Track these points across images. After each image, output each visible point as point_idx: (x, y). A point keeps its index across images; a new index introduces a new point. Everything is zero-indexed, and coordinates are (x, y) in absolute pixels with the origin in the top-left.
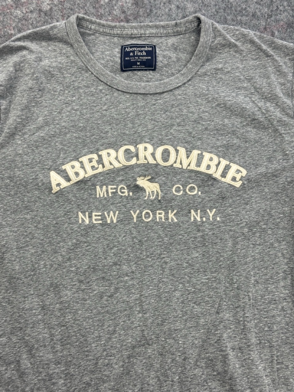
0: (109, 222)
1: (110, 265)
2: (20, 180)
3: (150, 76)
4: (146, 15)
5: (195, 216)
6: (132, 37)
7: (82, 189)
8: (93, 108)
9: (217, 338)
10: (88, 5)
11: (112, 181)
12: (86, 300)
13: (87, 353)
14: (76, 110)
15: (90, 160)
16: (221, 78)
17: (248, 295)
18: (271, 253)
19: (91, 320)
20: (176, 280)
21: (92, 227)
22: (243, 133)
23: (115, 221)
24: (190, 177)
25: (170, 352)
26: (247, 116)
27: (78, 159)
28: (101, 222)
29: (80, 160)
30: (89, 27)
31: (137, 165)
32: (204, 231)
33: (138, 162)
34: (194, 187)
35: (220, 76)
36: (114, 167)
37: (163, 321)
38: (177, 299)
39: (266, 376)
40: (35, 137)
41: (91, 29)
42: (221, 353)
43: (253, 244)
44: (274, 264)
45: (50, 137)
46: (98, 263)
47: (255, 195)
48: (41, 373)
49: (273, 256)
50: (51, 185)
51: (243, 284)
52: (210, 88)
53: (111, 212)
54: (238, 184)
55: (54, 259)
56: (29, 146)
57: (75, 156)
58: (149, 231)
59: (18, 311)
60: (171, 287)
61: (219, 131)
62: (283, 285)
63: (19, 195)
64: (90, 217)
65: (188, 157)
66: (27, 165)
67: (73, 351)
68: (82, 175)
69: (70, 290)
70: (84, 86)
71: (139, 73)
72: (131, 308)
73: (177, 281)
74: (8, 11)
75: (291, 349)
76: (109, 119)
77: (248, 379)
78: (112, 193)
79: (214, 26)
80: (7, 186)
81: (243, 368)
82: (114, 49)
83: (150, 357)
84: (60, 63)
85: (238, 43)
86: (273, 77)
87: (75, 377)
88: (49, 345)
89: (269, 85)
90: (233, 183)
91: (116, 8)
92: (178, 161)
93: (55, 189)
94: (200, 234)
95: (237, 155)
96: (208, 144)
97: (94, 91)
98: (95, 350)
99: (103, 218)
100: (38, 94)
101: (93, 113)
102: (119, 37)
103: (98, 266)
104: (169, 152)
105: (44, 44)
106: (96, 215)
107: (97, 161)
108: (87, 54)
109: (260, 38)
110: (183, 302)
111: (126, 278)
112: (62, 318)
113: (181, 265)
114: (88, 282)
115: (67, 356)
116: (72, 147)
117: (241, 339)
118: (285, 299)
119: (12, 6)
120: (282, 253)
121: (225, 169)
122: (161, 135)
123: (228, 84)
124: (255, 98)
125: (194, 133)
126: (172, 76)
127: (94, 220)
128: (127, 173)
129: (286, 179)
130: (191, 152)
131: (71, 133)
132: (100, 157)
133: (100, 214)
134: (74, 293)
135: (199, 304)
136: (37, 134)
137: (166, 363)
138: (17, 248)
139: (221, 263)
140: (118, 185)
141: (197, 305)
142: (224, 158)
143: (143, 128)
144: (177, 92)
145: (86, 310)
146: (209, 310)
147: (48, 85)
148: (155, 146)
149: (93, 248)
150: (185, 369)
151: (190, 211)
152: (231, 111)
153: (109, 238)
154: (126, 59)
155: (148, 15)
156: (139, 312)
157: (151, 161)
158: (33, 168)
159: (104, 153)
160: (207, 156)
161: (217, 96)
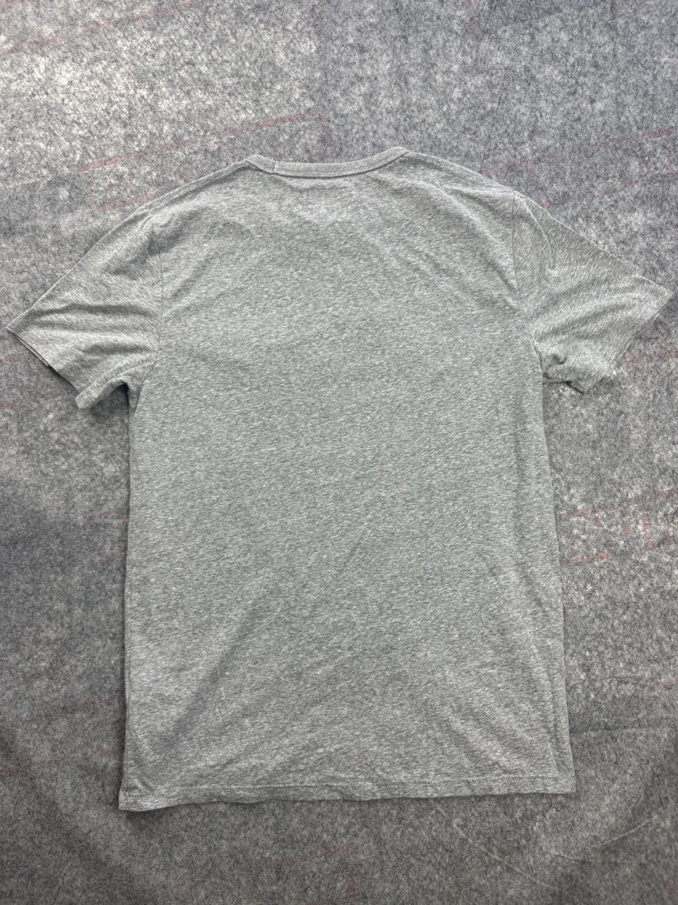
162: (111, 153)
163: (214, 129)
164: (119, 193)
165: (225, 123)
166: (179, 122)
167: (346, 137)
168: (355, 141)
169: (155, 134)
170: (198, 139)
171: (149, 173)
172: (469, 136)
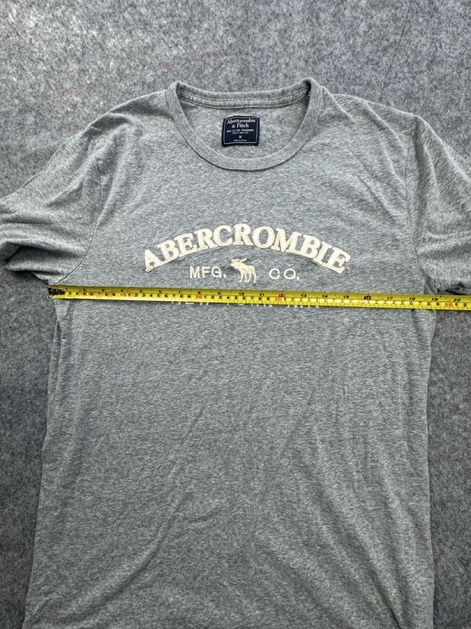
1: (200, 348)
2: (116, 258)
3: (252, 152)
4: (251, 85)
6: (235, 109)
7: (176, 269)
8: (191, 185)
9: (306, 430)
10: (192, 76)
11: (206, 262)
12: (175, 381)
13: (173, 433)
14: (174, 188)
15: (185, 240)
16: (327, 155)
17: (343, 389)
18: (371, 345)
19: (179, 401)
20: (267, 367)
21: (184, 308)
22: (349, 214)
23: (207, 304)
24: (288, 261)
25: (257, 440)
26: (354, 197)
28: (193, 303)
29: (175, 239)
30: (191, 99)
31: (233, 247)
32: (300, 318)
33: (234, 244)
34: (292, 272)
35: (327, 152)
36: (209, 248)
37: (252, 409)
38: (268, 387)
40: (133, 215)
41: (193, 100)
42: (310, 446)
43: (353, 335)
44: (375, 357)
45: (147, 215)
46: (188, 345)
47: (359, 283)
48: (129, 447)
49: (374, 349)
51: (339, 376)
52: (316, 166)
54: (340, 270)
55: (146, 338)
56: (126, 225)
57: (171, 235)
58: (242, 315)
59: (110, 387)
60: (262, 374)
61: (324, 211)
62: (382, 379)
63: (114, 272)
65: (287, 239)
66: (124, 243)
67: (160, 429)
69: (160, 370)
70: (184, 162)
71: (241, 148)
72: (219, 392)
73: (269, 369)
74: (113, 84)
75: (386, 447)
76: (207, 197)
77: (336, 473)
78: (206, 274)
79: (325, 93)
80: (102, 263)
81: (332, 462)
82: (216, 122)
83: (236, 443)
84: (160, 137)
85: (349, 115)
86: (386, 153)
87: (160, 455)
88: (137, 421)
89: (382, 162)
90: (335, 269)
91: (220, 78)
92: (277, 243)
93: (149, 268)
94: (296, 321)
95: (340, 239)
96: (310, 227)
97: (194, 167)
98: (181, 431)
100: (138, 170)
101: (191, 191)
102: (221, 109)
103: (188, 348)
104: (267, 234)
105: (146, 118)
107: (192, 241)
108: (187, 126)
109: (375, 108)
110: (273, 390)
111: (216, 362)
112: (151, 397)
113: (274, 352)
114: (178, 363)
115: (154, 433)
116: (169, 226)
117: (333, 432)
118: (384, 394)
119: (116, 79)
120: (384, 346)
121: (327, 253)
122: (260, 215)
123: (335, 161)
124: (365, 176)
125: (295, 214)
126: (274, 151)
128: (221, 254)
129: (395, 267)
130: (290, 234)
131: (168, 211)
132: (195, 236)
134: (163, 373)
135: (290, 393)
136: (135, 212)
138: (110, 325)
139: (316, 353)
140: (211, 267)
141: (287, 394)
142: (326, 241)
143: (242, 207)
144: (279, 169)
146: (300, 400)
147: (148, 162)
148: (253, 226)
149: (184, 329)
152: (337, 190)
153: (200, 320)
154: (228, 131)
155: (253, 85)
156: (227, 397)
157: (248, 242)
158: (129, 246)
159: (199, 233)
160: (308, 239)
161: (322, 174)
162: (67, 86)
163: (151, 63)
164: (73, 119)
165: (159, 58)
166: (122, 58)
167: (261, 69)
168: (269, 73)
169: (102, 69)
170: (138, 73)
171: (98, 102)
172: (371, 66)
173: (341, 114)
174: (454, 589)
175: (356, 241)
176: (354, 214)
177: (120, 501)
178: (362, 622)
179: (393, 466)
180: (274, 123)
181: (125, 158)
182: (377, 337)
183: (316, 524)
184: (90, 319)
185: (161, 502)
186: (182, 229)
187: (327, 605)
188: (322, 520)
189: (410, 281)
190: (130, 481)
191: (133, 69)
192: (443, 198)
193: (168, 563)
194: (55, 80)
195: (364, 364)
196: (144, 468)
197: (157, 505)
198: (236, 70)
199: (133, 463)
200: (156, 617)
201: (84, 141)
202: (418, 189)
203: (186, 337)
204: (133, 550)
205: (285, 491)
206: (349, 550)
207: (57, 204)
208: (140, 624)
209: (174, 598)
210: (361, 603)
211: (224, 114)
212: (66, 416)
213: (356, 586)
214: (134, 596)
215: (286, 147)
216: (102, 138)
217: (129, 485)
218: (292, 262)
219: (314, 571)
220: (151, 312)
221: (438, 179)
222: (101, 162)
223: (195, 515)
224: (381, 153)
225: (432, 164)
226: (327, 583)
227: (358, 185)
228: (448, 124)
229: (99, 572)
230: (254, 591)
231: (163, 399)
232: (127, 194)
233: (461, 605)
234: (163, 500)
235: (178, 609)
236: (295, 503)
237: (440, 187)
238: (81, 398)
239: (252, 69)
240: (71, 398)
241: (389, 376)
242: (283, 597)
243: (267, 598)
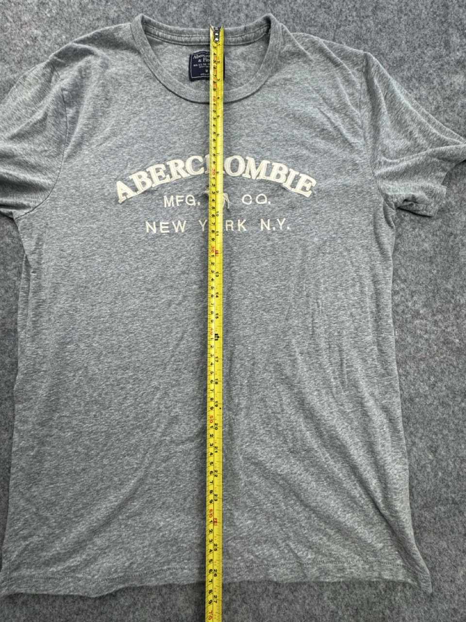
0: (177, 231)
2: (86, 190)
5: (265, 226)
6: (200, 45)
7: (150, 199)
8: (161, 118)
9: (285, 344)
11: (180, 191)
12: (154, 308)
13: (155, 359)
14: (144, 121)
15: (158, 170)
16: (290, 89)
17: (317, 302)
18: (340, 261)
19: (159, 327)
20: (245, 288)
21: (159, 236)
22: (313, 143)
23: (183, 230)
24: (259, 187)
26: (316, 127)
27: (145, 169)
28: (168, 231)
29: (147, 170)
30: (157, 34)
31: (205, 175)
32: (273, 240)
33: (207, 173)
34: (263, 197)
35: (289, 86)
36: (182, 177)
39: (334, 378)
40: (102, 148)
41: (158, 36)
42: (290, 358)
43: (323, 253)
44: (343, 272)
45: (117, 147)
46: (166, 272)
48: (109, 378)
49: (342, 264)
50: (117, 195)
51: (313, 291)
52: (280, 99)
53: (179, 222)
54: (308, 194)
55: (122, 268)
56: (96, 157)
57: (142, 166)
59: (86, 319)
61: (289, 141)
62: (352, 292)
63: (85, 205)
64: (158, 227)
65: (257, 168)
66: (94, 175)
67: (141, 357)
68: (149, 185)
69: (138, 298)
70: (152, 95)
71: (208, 82)
73: (246, 289)
74: (75, 18)
75: (359, 353)
76: (177, 129)
77: (315, 381)
78: (180, 203)
79: (284, 30)
80: (72, 195)
81: (311, 372)
82: (182, 57)
84: (127, 71)
85: (307, 52)
86: (342, 87)
87: (143, 382)
88: (117, 351)
89: (339, 95)
90: (303, 193)
91: (184, 16)
92: (247, 171)
93: (122, 199)
94: (270, 243)
95: (306, 165)
96: (277, 155)
97: (162, 100)
98: (163, 356)
99: (171, 227)
100: (105, 103)
101: (161, 123)
102: (187, 46)
103: (166, 275)
104: (238, 163)
105: (111, 52)
106: (163, 225)
107: (164, 171)
108: (154, 59)
109: (330, 46)
110: (252, 310)
112: (130, 326)
113: (251, 273)
114: (156, 291)
115: (135, 362)
116: (140, 157)
117: (310, 344)
118: (354, 305)
119: (78, 13)
120: (351, 262)
121: (295, 179)
122: (230, 145)
123: (297, 95)
124: (325, 108)
125: (263, 143)
126: (240, 86)
127: (161, 230)
128: (194, 183)
129: (356, 189)
130: (260, 162)
131: (138, 143)
132: (167, 166)
133: (168, 223)
134: (142, 302)
135: (268, 311)
136: (104, 145)
137: (235, 368)
138: (83, 257)
139: (291, 271)
140: (185, 195)
141: (266, 312)
142: (293, 168)
144: (245, 102)
145: (154, 318)
146: (278, 316)
147: (116, 95)
148: (225, 157)
149: (161, 257)
150: (254, 373)
151: (259, 220)
152: (300, 121)
153: (177, 248)
154: (194, 66)
158: (99, 178)
159: (171, 164)
160: (276, 166)
161: (286, 106)
173: (299, 51)
174: (426, 474)
175: (321, 167)
176: (317, 142)
177: (102, 432)
178: (347, 515)
179: (366, 370)
180: (238, 59)
181: (91, 91)
182: (345, 254)
183: (300, 431)
184: (61, 252)
185: (146, 429)
186: (154, 161)
187: (314, 504)
188: (306, 427)
189: (370, 201)
190: (113, 411)
191: (95, 4)
192: (394, 127)
193: (156, 489)
194: (12, 12)
195: (335, 279)
196: (126, 397)
197: (142, 432)
198: (200, 9)
199: (115, 393)
200: (147, 543)
201: (47, 72)
202: (372, 119)
203: (163, 265)
204: (119, 481)
205: (269, 403)
206: (332, 451)
207: (20, 137)
208: (131, 552)
209: (165, 521)
210: (346, 498)
211: (190, 50)
212: (39, 352)
213: (340, 483)
214: (123, 527)
215: (251, 82)
216: (66, 70)
217: (111, 416)
218: (263, 187)
219: (301, 474)
220: (126, 242)
221: (388, 110)
222: (66, 93)
223: (182, 437)
224: (337, 87)
225: (382, 95)
226: (314, 484)
227: (319, 116)
228: (393, 63)
229: (83, 508)
230: (245, 503)
231: (143, 327)
232: (95, 127)
233: (433, 488)
234: (148, 426)
235: (170, 531)
236: (279, 413)
237: (390, 117)
238: (55, 332)
239: (214, 9)
240: (44, 334)
241: (357, 289)
242: (273, 504)
243: (257, 507)
